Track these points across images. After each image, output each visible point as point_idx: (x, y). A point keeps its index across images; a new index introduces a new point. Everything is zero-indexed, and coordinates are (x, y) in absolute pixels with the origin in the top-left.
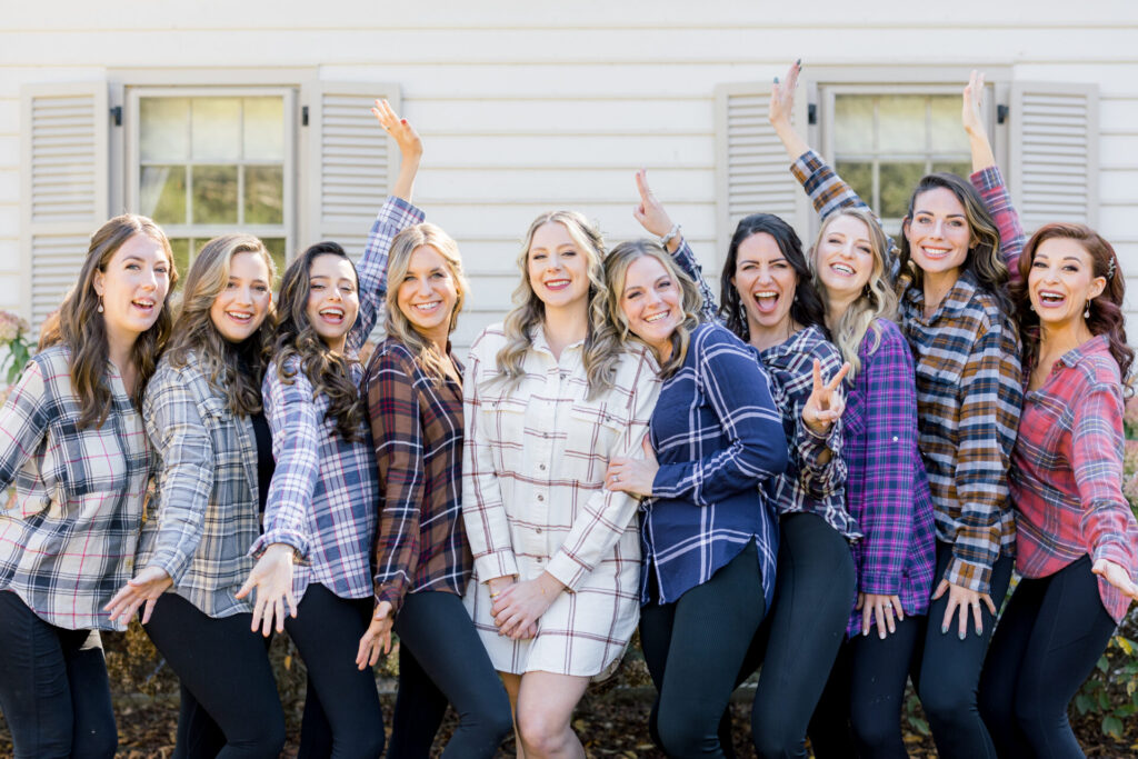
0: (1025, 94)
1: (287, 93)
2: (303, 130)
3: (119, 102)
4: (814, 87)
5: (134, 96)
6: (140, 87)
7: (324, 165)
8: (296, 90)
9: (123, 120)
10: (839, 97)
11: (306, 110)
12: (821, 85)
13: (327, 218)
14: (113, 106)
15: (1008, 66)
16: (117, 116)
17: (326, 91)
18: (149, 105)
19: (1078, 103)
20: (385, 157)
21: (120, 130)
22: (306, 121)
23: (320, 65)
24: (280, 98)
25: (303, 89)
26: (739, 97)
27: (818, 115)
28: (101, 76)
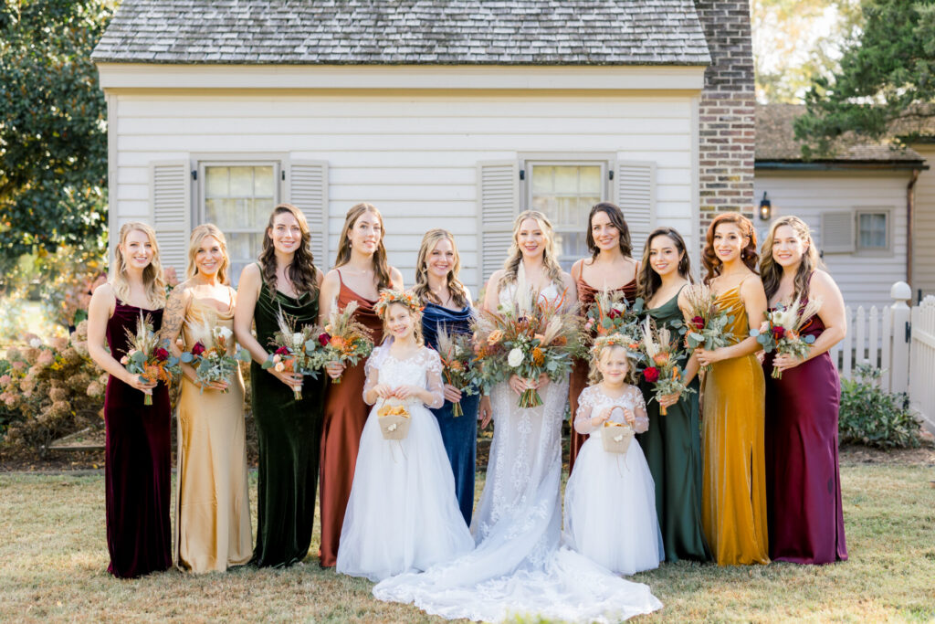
0: (622, 166)
1: (275, 165)
2: (282, 182)
3: (196, 169)
4: (523, 162)
5: (203, 166)
6: (205, 161)
7: (292, 199)
8: (279, 163)
9: (197, 177)
10: (534, 166)
11: (283, 172)
12: (526, 161)
14: (193, 171)
15: (615, 152)
16: (194, 175)
17: (293, 164)
18: (211, 171)
19: (647, 169)
20: (321, 195)
21: (196, 182)
22: (283, 178)
23: (291, 151)
24: (272, 167)
25: (283, 163)
26: (488, 167)
27: (525, 175)
28: (187, 157)
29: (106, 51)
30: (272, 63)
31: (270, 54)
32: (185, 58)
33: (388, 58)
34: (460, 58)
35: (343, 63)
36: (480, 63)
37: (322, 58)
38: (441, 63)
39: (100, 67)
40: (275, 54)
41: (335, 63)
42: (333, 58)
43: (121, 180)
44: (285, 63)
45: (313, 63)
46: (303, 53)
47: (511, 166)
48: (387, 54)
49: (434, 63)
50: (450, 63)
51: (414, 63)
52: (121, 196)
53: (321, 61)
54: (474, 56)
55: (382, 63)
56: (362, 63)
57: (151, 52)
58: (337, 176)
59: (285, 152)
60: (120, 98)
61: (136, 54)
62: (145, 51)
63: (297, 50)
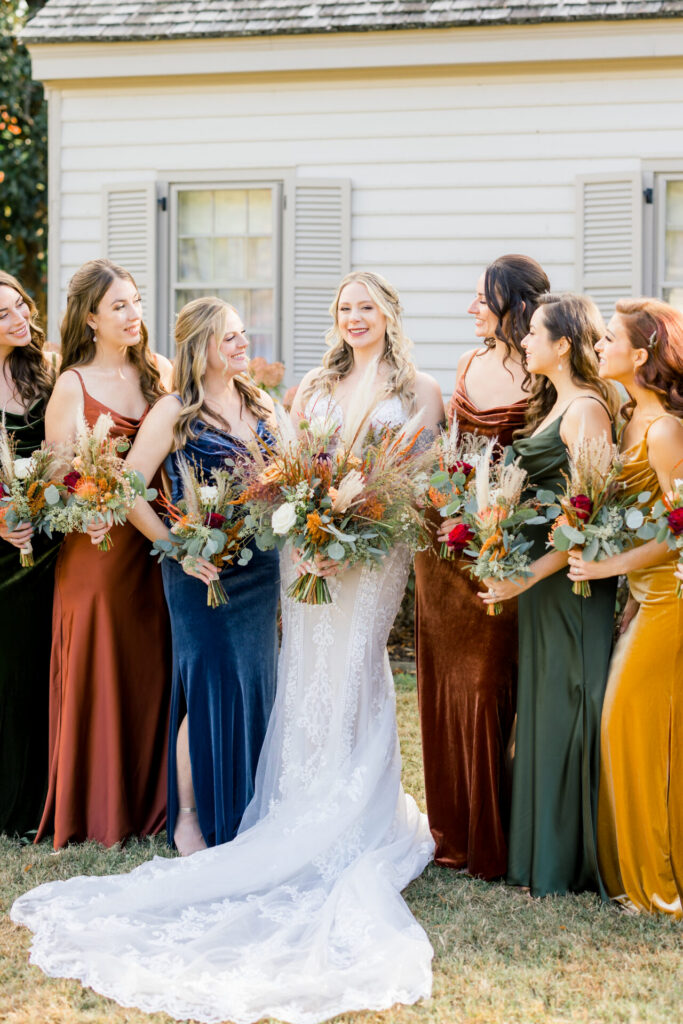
1: (275, 187)
2: (284, 212)
3: (164, 194)
6: (179, 183)
7: (297, 238)
8: (281, 184)
9: (167, 207)
13: (298, 276)
14: (161, 197)
16: (163, 204)
17: (299, 185)
20: (339, 232)
21: (164, 214)
23: (297, 166)
24: (269, 189)
25: (286, 184)
26: (591, 184)
27: (654, 196)
28: (152, 177)
29: (42, 27)
30: (263, 33)
31: (264, 19)
32: (143, 32)
33: (434, 18)
34: (543, 13)
35: (365, 29)
36: (574, 19)
37: (336, 22)
38: (514, 22)
39: (32, 50)
40: (270, 20)
41: (354, 29)
42: (351, 22)
43: (66, 212)
44: (282, 32)
45: (321, 31)
46: (311, 17)
47: (629, 182)
48: (434, 12)
49: (502, 22)
50: (528, 21)
51: (471, 23)
52: (66, 235)
53: (334, 27)
54: (568, 8)
55: (423, 26)
56: (392, 27)
57: (101, 25)
58: (365, 202)
59: (290, 168)
60: (65, 93)
61: (80, 29)
62: (92, 25)
63: (304, 13)
